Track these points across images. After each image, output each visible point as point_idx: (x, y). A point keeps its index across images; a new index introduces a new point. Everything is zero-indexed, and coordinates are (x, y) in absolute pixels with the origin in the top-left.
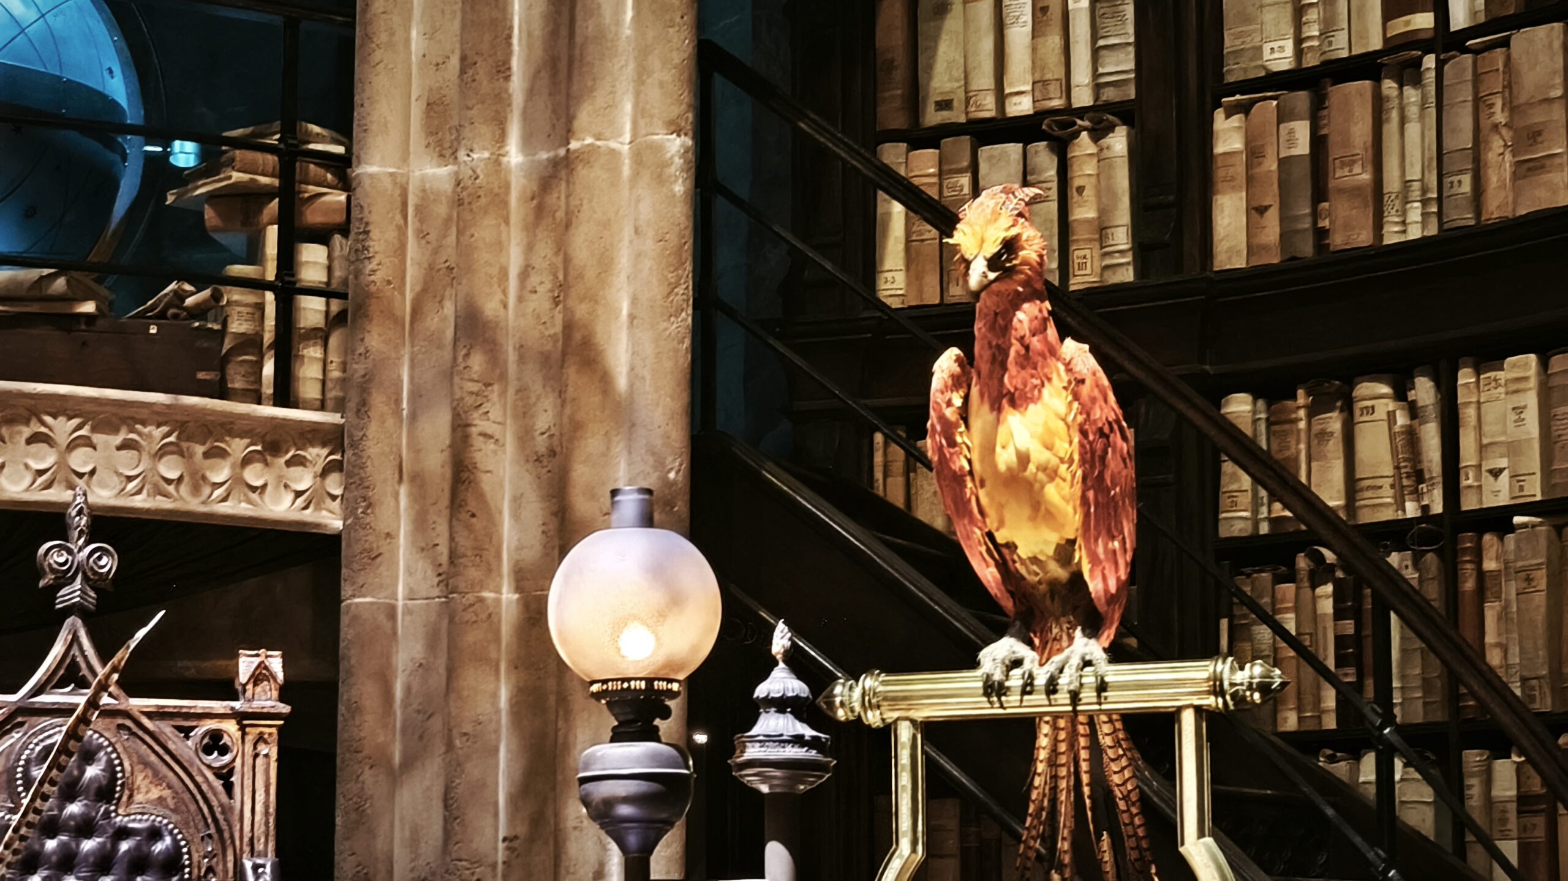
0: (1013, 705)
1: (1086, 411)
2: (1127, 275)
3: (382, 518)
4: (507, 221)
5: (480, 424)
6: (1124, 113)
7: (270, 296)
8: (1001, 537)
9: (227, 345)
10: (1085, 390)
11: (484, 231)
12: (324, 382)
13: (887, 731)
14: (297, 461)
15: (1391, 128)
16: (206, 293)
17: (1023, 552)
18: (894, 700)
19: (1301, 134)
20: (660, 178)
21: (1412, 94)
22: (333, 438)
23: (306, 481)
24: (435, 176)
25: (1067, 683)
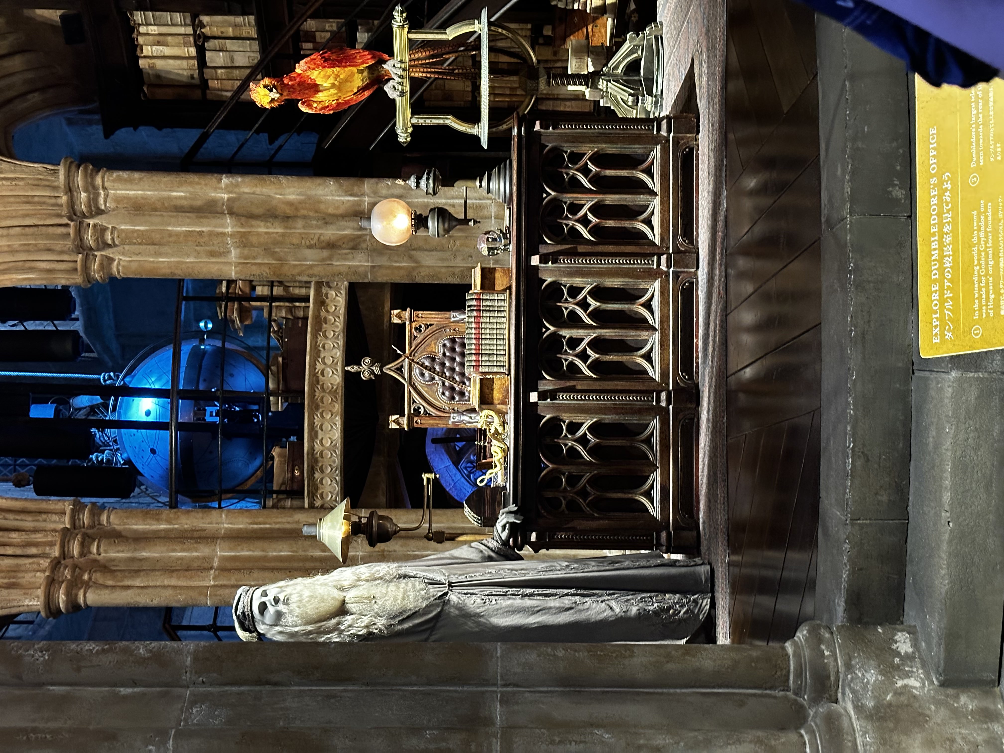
0: (407, 89)
1: (318, 66)
2: (252, 18)
3: (343, 269)
4: (250, 232)
6: (195, 17)
7: (273, 304)
8: (356, 90)
9: (290, 317)
10: (312, 67)
11: (254, 239)
12: (300, 287)
13: (413, 126)
14: (327, 295)
16: (273, 323)
17: (360, 84)
18: (405, 125)
20: (237, 185)
22: (319, 285)
23: (333, 293)
24: (234, 255)
25: (400, 72)
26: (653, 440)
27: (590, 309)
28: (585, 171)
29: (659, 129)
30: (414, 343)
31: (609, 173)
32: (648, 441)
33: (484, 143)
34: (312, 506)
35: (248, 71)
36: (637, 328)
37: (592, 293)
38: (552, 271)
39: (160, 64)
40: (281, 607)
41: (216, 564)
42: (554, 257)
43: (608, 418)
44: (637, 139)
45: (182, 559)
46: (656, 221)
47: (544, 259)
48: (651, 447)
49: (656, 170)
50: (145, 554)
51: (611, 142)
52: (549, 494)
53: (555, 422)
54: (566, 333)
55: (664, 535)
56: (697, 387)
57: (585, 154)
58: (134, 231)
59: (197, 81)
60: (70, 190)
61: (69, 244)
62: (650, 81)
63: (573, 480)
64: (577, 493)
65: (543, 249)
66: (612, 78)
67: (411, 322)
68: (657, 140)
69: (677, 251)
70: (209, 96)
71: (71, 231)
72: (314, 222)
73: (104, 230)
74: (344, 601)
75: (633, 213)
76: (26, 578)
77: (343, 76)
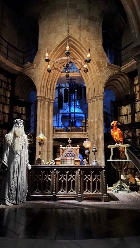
1: (119, 132)
2: (131, 123)
4: (95, 123)
5: (94, 133)
6: (130, 114)
7: (85, 127)
8: (116, 138)
9: (83, 130)
12: (88, 131)
13: (111, 148)
16: (82, 127)
20: (102, 120)
22: (88, 134)
23: (87, 136)
24: (92, 121)
25: (119, 146)
26: (47, 192)
27: (71, 180)
28: (96, 179)
29: (105, 194)
30: (74, 149)
31: (96, 184)
33: (108, 160)
34: (53, 134)
35: (123, 123)
36: (67, 189)
37: (74, 180)
38: (78, 173)
39: (123, 109)
40: (18, 127)
41: (44, 120)
42: (80, 173)
43: (51, 183)
44: (103, 189)
45: (45, 115)
46: (87, 193)
47: (80, 172)
49: (97, 193)
50: (46, 110)
51: (102, 185)
52: (38, 173)
53: (50, 174)
54: (66, 176)
55: (30, 194)
56: (57, 201)
57: (100, 179)
58: (94, 106)
59: (121, 115)
60: (100, 96)
61: (92, 97)
62: (121, 190)
63: (40, 177)
64: (38, 178)
65: (82, 171)
66: (121, 183)
67: (78, 148)
68: (103, 193)
69: (82, 197)
70: (119, 117)
71: (94, 97)
72: (97, 133)
73: (95, 101)
74: (18, 137)
75: (89, 188)
76: (42, 93)
77: (118, 136)
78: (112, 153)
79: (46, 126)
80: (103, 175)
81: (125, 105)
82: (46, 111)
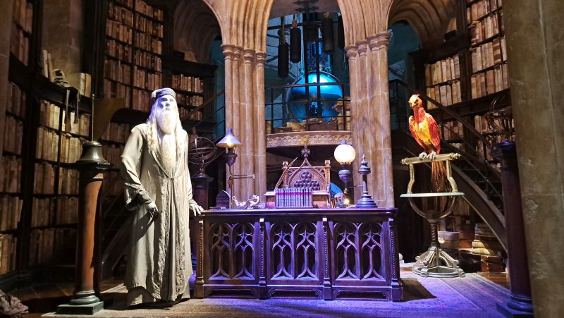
0: (424, 161)
1: (429, 122)
2: (460, 101)
5: (366, 131)
6: (459, 79)
7: (343, 118)
9: (338, 124)
11: (365, 107)
12: (350, 127)
15: (496, 76)
16: (335, 118)
17: (424, 141)
18: (409, 161)
19: (483, 79)
21: (499, 71)
22: (350, 134)
23: (348, 139)
24: (359, 101)
26: (245, 276)
27: (304, 246)
28: (370, 243)
29: (394, 281)
30: (316, 170)
31: (371, 255)
32: (244, 274)
33: (402, 196)
34: (266, 137)
35: (439, 102)
36: (295, 268)
37: (311, 247)
38: (320, 227)
39: (438, 69)
40: (165, 107)
41: (242, 103)
42: (327, 228)
43: (254, 255)
44: (388, 269)
45: (244, 91)
46: (348, 279)
47: (326, 224)
48: (241, 276)
49: (374, 279)
50: (246, 79)
51: (386, 257)
53: (250, 230)
54: (292, 235)
56: (268, 298)
57: (379, 243)
58: (365, 63)
59: (433, 84)
60: (378, 36)
61: (359, 40)
62: (437, 271)
63: (226, 239)
64: (221, 241)
65: (331, 223)
66: (437, 253)
67: (326, 168)
68: (388, 279)
69: (332, 289)
70: (428, 89)
71: (364, 40)
72: (373, 129)
73: (365, 52)
75: (352, 267)
76: (234, 39)
77: (426, 133)
78: (411, 177)
79: (247, 118)
80: (388, 231)
81: (444, 58)
82: (247, 82)
